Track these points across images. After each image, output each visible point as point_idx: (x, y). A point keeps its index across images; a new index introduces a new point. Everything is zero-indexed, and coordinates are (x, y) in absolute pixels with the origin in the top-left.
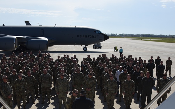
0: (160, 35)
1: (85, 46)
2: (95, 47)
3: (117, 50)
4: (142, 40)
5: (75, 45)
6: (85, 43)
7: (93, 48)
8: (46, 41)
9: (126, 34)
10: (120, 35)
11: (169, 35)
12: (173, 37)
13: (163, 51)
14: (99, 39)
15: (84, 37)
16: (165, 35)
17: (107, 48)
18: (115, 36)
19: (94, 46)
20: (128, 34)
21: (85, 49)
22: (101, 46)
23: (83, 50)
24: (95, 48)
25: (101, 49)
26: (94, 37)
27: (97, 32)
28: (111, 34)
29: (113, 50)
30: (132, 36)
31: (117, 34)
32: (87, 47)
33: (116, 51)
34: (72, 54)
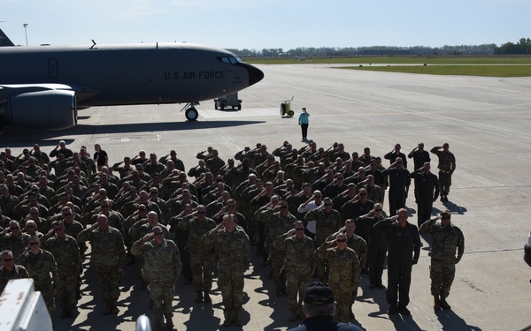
0: (417, 47)
1: (192, 105)
2: (222, 106)
3: (291, 114)
4: (361, 68)
5: (158, 104)
6: (191, 96)
7: (216, 108)
8: (70, 97)
9: (312, 49)
10: (292, 51)
11: (446, 47)
12: (455, 53)
13: (429, 110)
14: (235, 83)
15: (185, 76)
16: (433, 47)
17: (259, 107)
18: (277, 55)
19: (218, 103)
20: (318, 50)
21: (192, 114)
22: (241, 101)
23: (184, 119)
24: (222, 109)
25: (240, 109)
26: (218, 75)
27: (225, 60)
28: (264, 50)
29: (277, 111)
30: (331, 54)
31: (281, 50)
32: (196, 107)
33: (286, 115)
34: (154, 133)
